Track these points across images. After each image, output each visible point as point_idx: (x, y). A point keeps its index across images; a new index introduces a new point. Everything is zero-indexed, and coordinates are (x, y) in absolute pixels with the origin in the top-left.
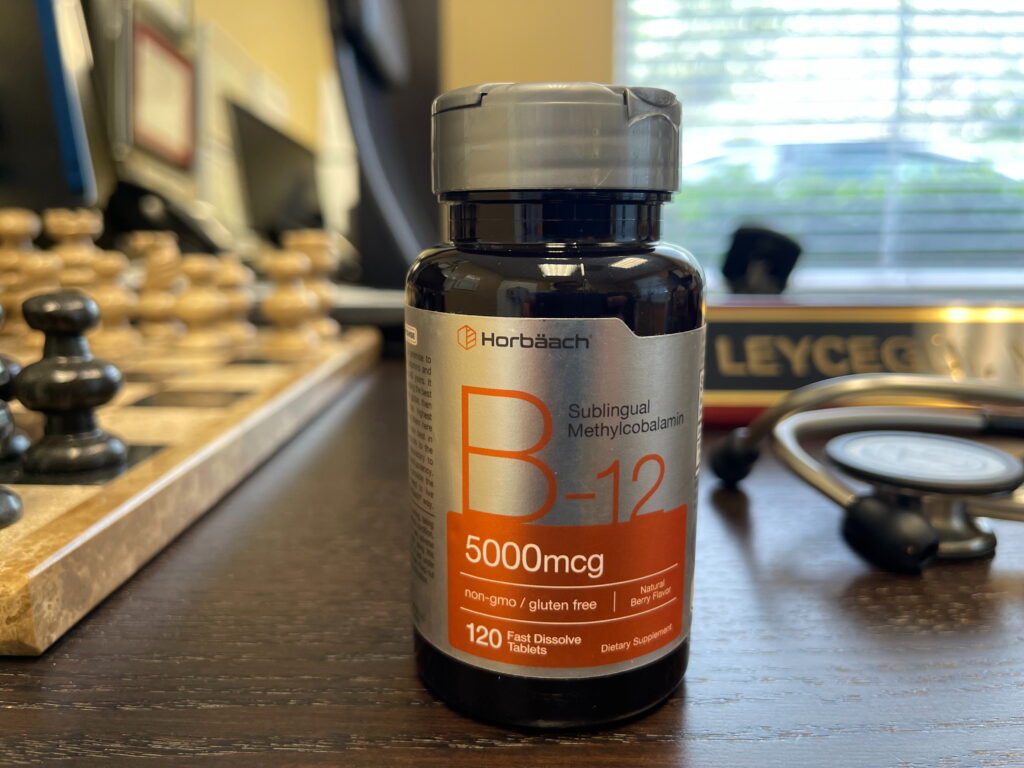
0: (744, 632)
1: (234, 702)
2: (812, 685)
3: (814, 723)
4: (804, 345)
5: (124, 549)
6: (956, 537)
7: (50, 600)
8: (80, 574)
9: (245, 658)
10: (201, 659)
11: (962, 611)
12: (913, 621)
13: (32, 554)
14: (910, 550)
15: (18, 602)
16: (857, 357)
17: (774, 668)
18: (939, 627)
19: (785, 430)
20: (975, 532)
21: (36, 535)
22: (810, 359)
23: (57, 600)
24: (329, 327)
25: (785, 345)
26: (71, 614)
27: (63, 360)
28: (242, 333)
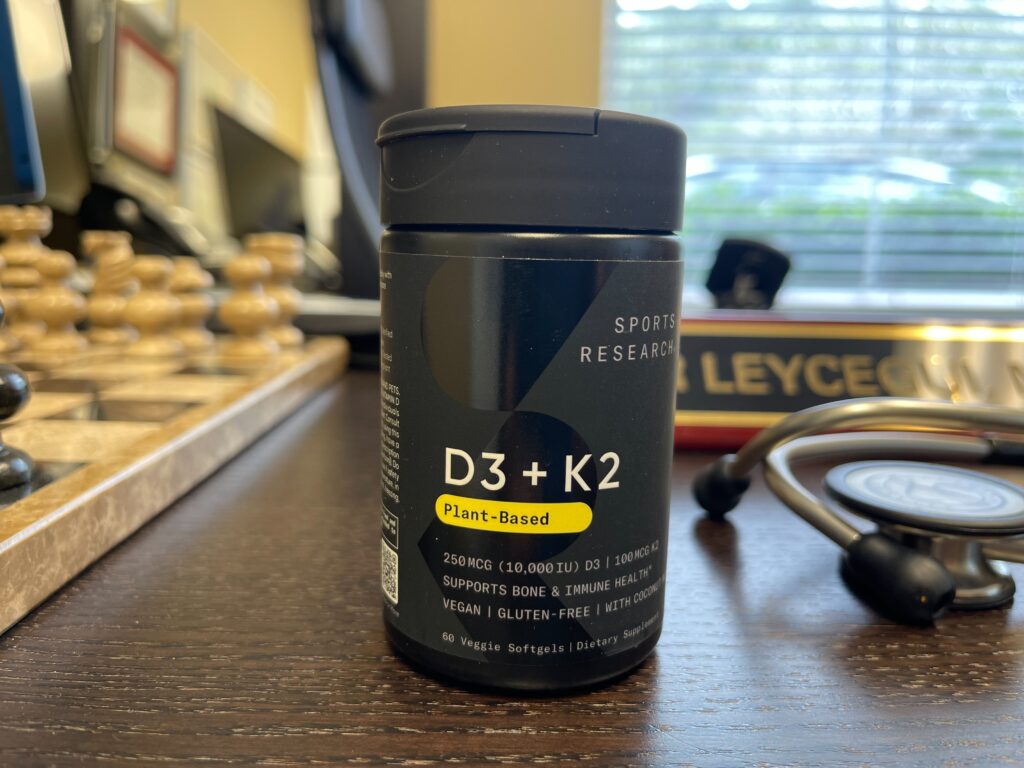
4: (796, 362)
6: (972, 583)
11: (985, 673)
14: (923, 599)
16: (852, 377)
18: (959, 694)
19: (778, 457)
20: (992, 576)
22: (801, 378)
24: (293, 335)
25: (774, 363)
28: (198, 338)
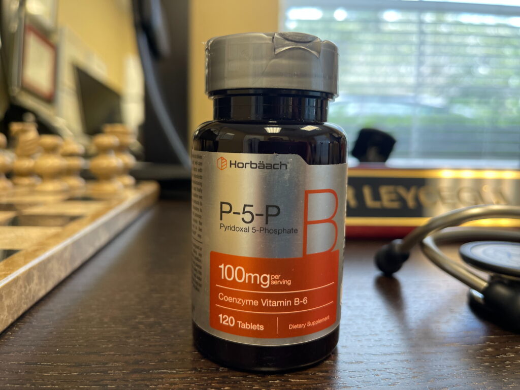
4: (413, 191)
19: (429, 240)
22: (417, 199)
24: (129, 180)
25: (402, 191)
28: (76, 182)
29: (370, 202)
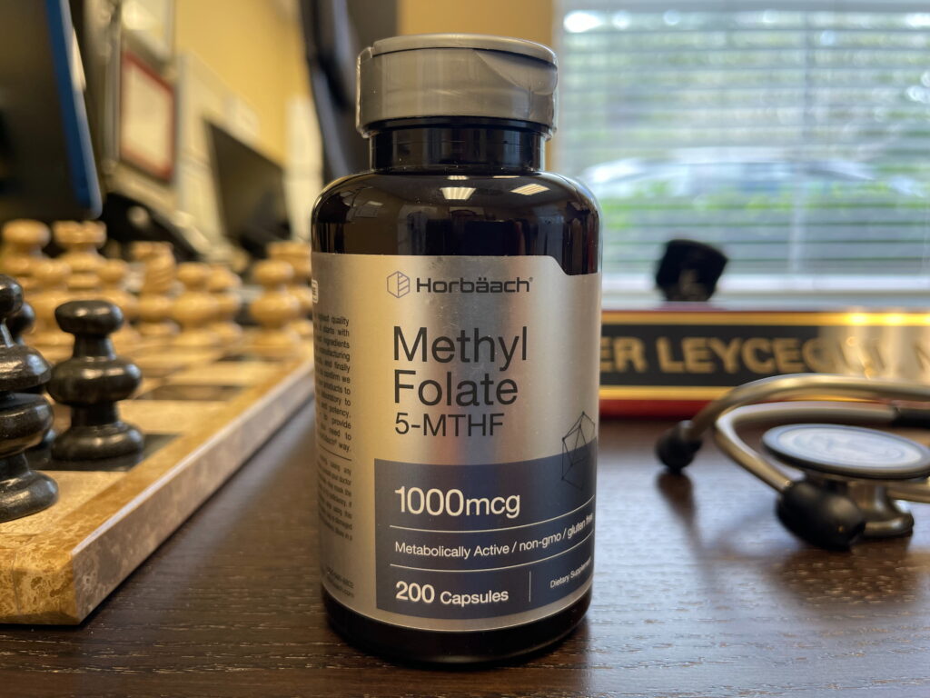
0: (701, 603)
1: (257, 665)
2: (764, 649)
3: (768, 683)
4: (735, 345)
5: (147, 528)
6: (878, 517)
7: (89, 574)
8: (112, 551)
9: (261, 627)
10: (223, 627)
11: (889, 582)
12: (846, 593)
13: (72, 534)
14: (841, 529)
15: (62, 577)
16: (782, 357)
17: (730, 635)
18: (869, 597)
19: (725, 422)
20: (895, 513)
21: (73, 516)
22: (739, 358)
23: (94, 575)
24: (306, 327)
25: (717, 346)
26: (104, 587)
27: (90, 359)
28: (229, 331)
29: (666, 363)
